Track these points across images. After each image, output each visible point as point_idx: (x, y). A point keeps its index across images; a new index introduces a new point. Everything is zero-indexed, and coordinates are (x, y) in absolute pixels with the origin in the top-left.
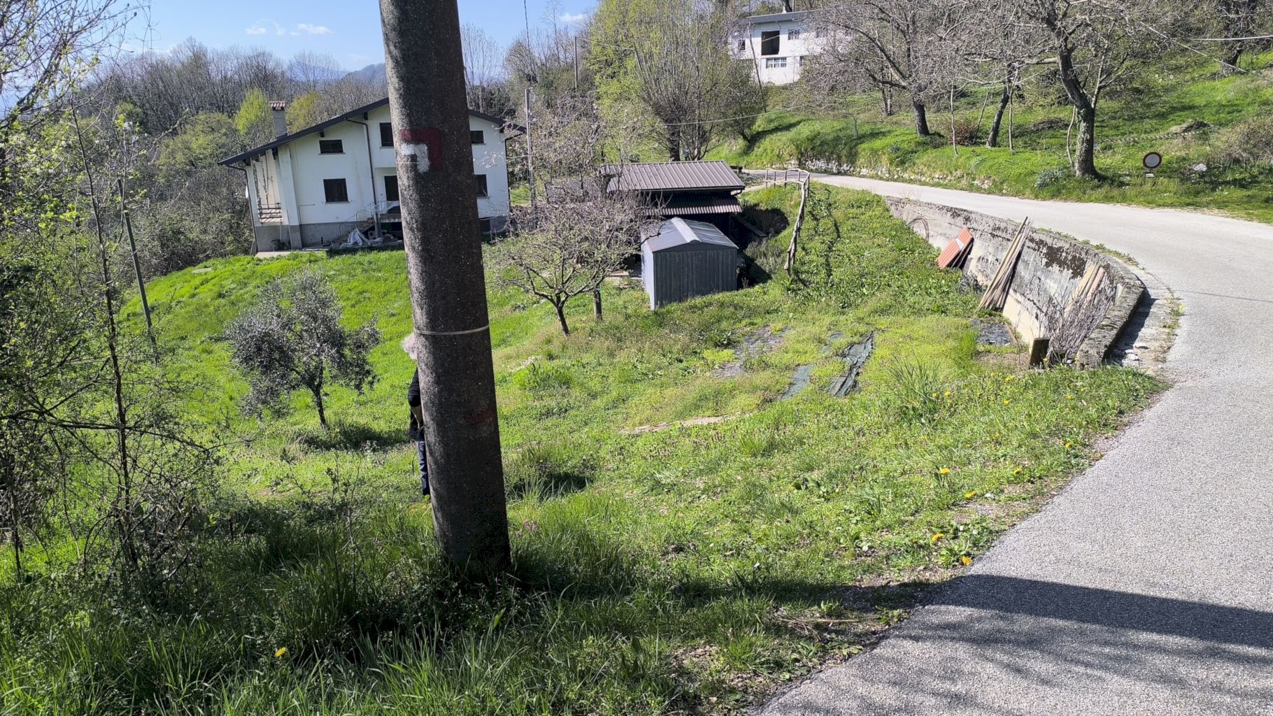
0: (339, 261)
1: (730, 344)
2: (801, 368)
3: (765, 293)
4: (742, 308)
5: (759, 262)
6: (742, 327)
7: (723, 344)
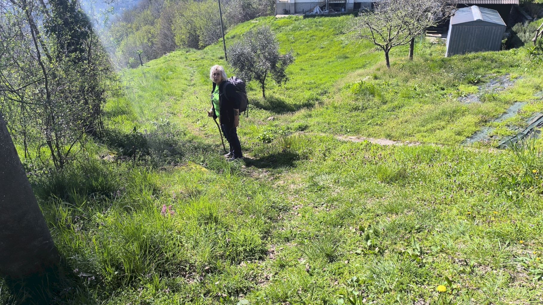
0: (307, 21)
1: (478, 82)
2: (518, 103)
3: (515, 54)
4: (496, 62)
5: (519, 35)
6: (492, 73)
7: (474, 82)
